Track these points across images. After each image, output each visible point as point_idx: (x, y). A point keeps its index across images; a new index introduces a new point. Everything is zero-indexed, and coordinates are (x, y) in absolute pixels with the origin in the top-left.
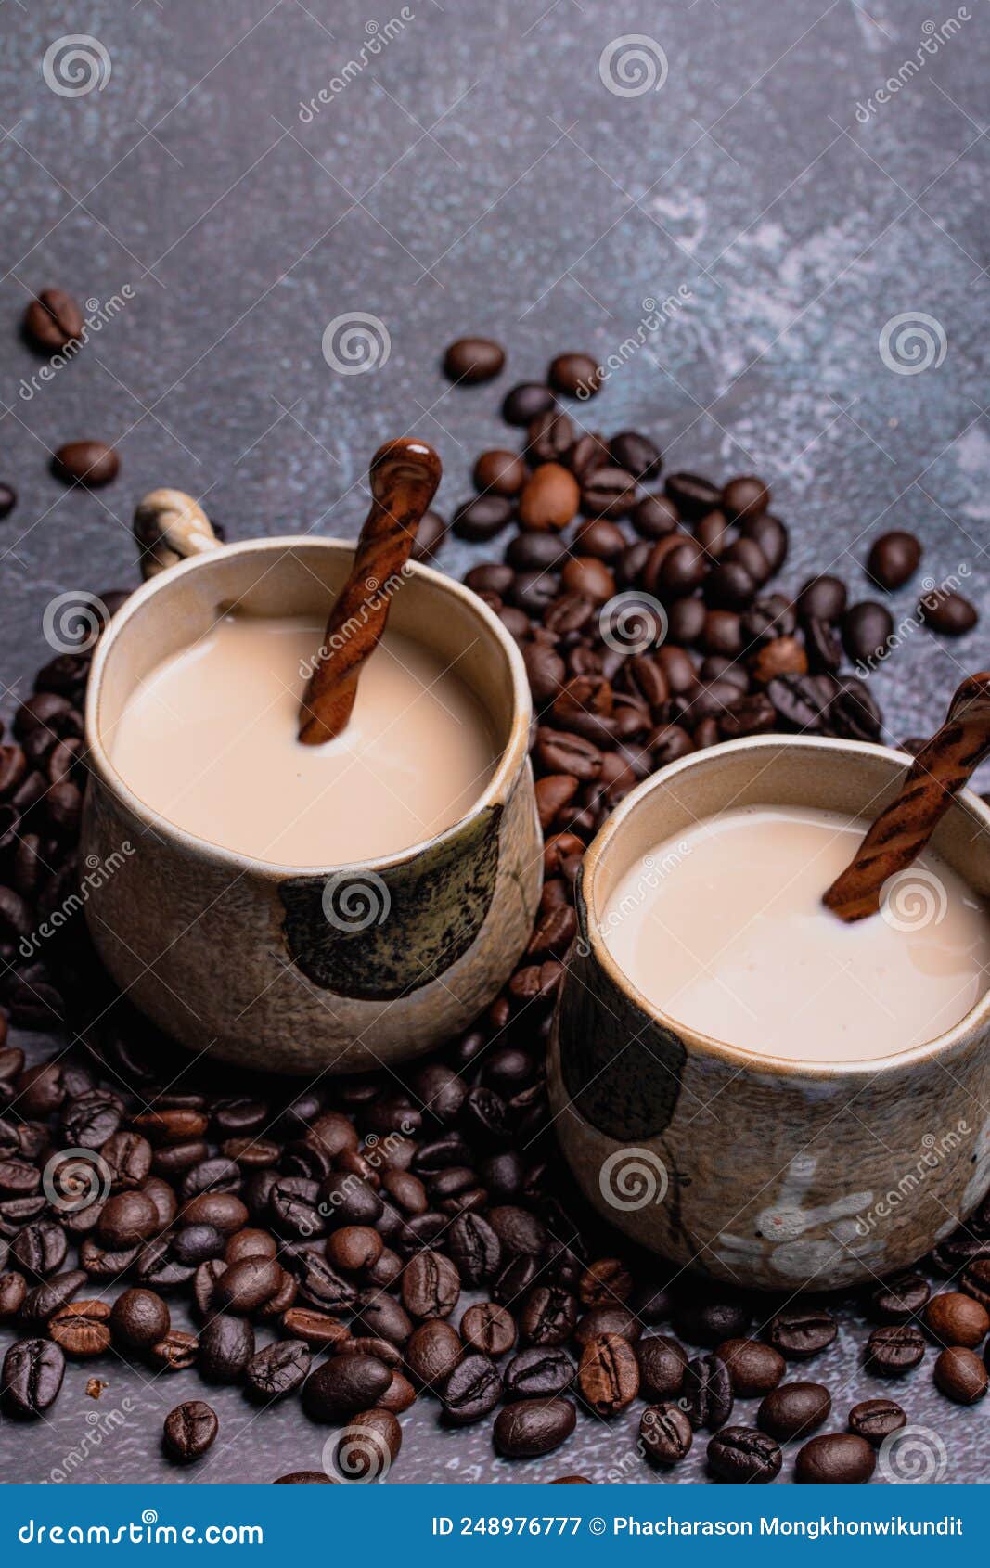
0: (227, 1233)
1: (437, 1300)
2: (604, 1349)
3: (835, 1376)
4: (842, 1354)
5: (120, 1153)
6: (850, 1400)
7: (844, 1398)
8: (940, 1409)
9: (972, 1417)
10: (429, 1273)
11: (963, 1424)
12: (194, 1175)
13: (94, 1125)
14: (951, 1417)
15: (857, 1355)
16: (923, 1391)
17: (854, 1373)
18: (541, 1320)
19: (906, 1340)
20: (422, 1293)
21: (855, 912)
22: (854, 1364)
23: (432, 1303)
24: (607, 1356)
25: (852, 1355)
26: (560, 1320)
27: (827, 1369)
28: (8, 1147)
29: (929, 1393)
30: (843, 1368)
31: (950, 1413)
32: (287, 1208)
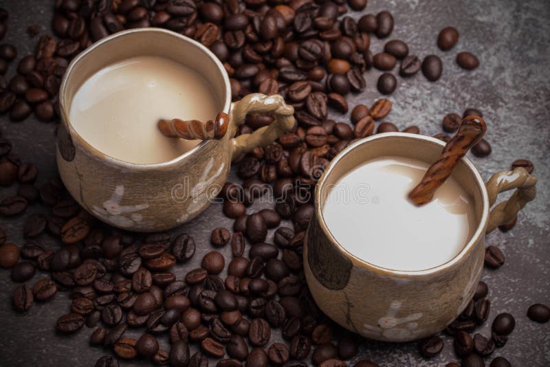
0: (182, 312)
1: (262, 338)
5: (140, 278)
10: (259, 326)
12: (169, 288)
13: (132, 264)
20: (257, 335)
21: (420, 202)
23: (260, 339)
28: (101, 273)
32: (205, 303)
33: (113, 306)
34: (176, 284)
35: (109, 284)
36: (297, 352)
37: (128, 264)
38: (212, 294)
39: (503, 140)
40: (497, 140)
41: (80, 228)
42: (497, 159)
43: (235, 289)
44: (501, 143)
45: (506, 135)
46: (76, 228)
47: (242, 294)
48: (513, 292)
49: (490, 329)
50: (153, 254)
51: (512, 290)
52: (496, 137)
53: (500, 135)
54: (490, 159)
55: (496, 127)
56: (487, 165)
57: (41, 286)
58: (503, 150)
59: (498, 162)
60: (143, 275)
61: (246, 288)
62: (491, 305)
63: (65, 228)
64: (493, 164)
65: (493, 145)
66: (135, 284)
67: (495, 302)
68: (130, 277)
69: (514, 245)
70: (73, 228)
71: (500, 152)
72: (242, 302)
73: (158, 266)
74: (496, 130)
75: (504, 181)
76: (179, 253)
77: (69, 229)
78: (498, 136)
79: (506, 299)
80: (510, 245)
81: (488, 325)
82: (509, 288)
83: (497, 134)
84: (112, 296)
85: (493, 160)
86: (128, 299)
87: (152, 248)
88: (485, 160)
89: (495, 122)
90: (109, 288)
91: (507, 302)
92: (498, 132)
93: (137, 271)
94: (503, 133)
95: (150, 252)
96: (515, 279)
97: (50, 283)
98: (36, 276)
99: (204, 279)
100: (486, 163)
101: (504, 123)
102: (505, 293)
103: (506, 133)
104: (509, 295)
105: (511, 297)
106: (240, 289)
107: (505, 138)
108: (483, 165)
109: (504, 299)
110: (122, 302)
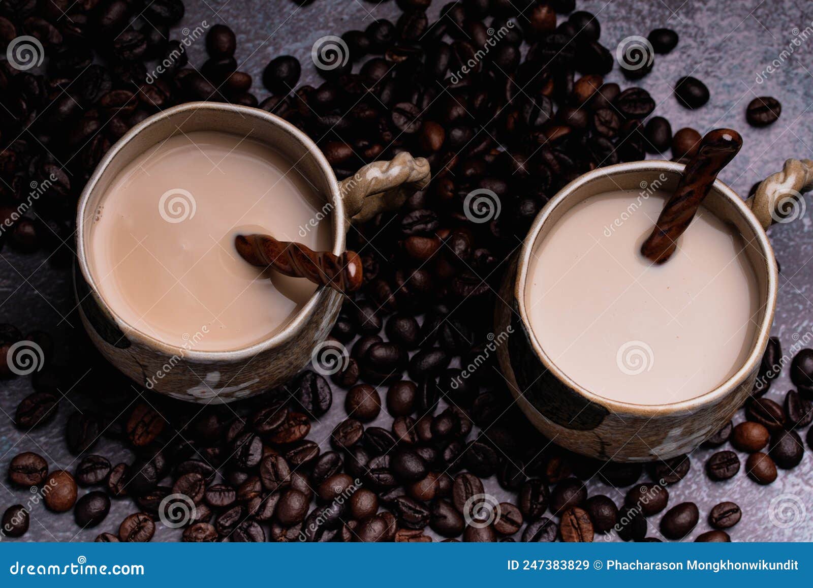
2: (573, 517)
3: (694, 487)
4: (695, 471)
5: (271, 470)
6: (706, 499)
7: (702, 499)
8: (754, 492)
9: (772, 492)
11: (768, 497)
12: (317, 469)
13: (251, 452)
14: (761, 495)
15: (702, 470)
16: (742, 483)
17: (703, 481)
18: (531, 503)
19: (728, 460)
22: (702, 476)
24: (575, 521)
25: (700, 470)
26: (541, 499)
27: (689, 483)
28: (209, 476)
29: (747, 483)
30: (697, 480)
31: (760, 493)
32: (378, 478)
33: (245, 525)
34: (325, 459)
35: (229, 491)
36: (532, 506)
37: (246, 452)
38: (383, 461)
39: (720, 68)
40: (710, 69)
42: (719, 103)
43: (413, 439)
44: (718, 73)
45: (721, 58)
46: (147, 419)
47: (424, 443)
48: (804, 309)
49: (788, 380)
50: (275, 426)
51: (801, 307)
52: (708, 66)
53: (712, 59)
54: (710, 106)
55: (702, 48)
56: (707, 117)
57: (129, 529)
58: (724, 85)
59: (724, 107)
60: (275, 466)
61: (428, 434)
62: (780, 340)
63: (131, 425)
64: (717, 112)
65: (707, 81)
66: (267, 482)
67: (783, 334)
68: (255, 472)
69: (783, 235)
70: (142, 420)
71: (720, 90)
72: (426, 454)
73: (288, 441)
74: (704, 52)
75: (777, 194)
76: (310, 407)
77: (137, 426)
78: (709, 62)
79: (797, 323)
80: (778, 235)
81: (784, 374)
82: (796, 304)
83: (707, 59)
84: (238, 509)
85: (715, 107)
86: (263, 506)
87: (267, 416)
88: (703, 110)
89: (699, 40)
90: (228, 499)
91: (800, 329)
92: (706, 55)
93: (261, 460)
94: (716, 55)
95: (270, 424)
96: (800, 288)
97: (141, 518)
98: (112, 509)
99: (362, 435)
100: (706, 113)
101: (712, 37)
102: (793, 314)
103: (721, 54)
104: (799, 316)
105: (803, 319)
106: (419, 436)
107: (720, 62)
108: (702, 119)
109: (795, 325)
110: (258, 513)
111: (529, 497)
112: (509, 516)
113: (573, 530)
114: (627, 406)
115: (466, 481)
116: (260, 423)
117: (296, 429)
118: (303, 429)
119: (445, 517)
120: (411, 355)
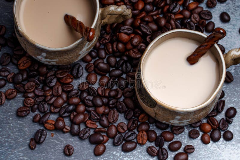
0: (76, 105)
3: (183, 137)
4: (185, 133)
6: (185, 142)
7: (184, 142)
8: (201, 145)
9: (207, 147)
10: (113, 114)
11: (205, 148)
12: (70, 94)
13: (52, 82)
14: (203, 147)
15: (188, 133)
16: (199, 141)
17: (187, 137)
18: (131, 125)
19: (196, 133)
20: (111, 118)
21: (192, 63)
22: (187, 135)
23: (113, 120)
24: (142, 135)
25: (187, 133)
27: (182, 136)
28: (38, 85)
29: (200, 142)
30: (185, 135)
31: (203, 146)
32: (87, 102)
33: (43, 103)
34: (74, 91)
35: (42, 91)
36: (131, 127)
37: (51, 82)
38: (91, 98)
39: (237, 13)
40: (233, 12)
41: (27, 62)
42: (233, 24)
43: (102, 94)
44: (236, 14)
45: (238, 10)
46: (25, 62)
47: (105, 97)
48: (237, 95)
49: (224, 115)
50: (62, 76)
51: (236, 94)
52: (233, 11)
53: (235, 9)
54: (229, 23)
55: (234, 5)
56: (227, 26)
57: (9, 93)
58: (236, 19)
59: (233, 25)
60: (58, 88)
61: (107, 94)
62: (226, 102)
63: (20, 62)
64: (231, 26)
65: (231, 16)
66: (54, 92)
67: (228, 100)
68: (51, 88)
69: (238, 70)
70: (23, 62)
71: (234, 19)
72: (105, 100)
73: (65, 82)
74: (233, 7)
75: (234, 55)
76: (75, 75)
78: (234, 10)
79: (233, 99)
80: (237, 70)
81: (223, 112)
82: (235, 93)
83: (234, 9)
84: (43, 98)
85: (231, 24)
86: (51, 99)
87: (61, 73)
88: (227, 24)
89: (233, 2)
90: (41, 93)
91: (233, 100)
92: (234, 8)
93: (55, 85)
94: (237, 9)
95: (61, 75)
96: (238, 88)
97: (13, 90)
98: (7, 85)
99: (87, 88)
100: (227, 25)
101: (238, 3)
102: (233, 95)
103: (239, 9)
104: (235, 97)
105: (236, 98)
106: (104, 94)
107: (237, 11)
108: (226, 27)
109: (232, 99)
110: (48, 101)
111: (131, 123)
112: (123, 127)
113: (141, 137)
114: (163, 103)
115: (114, 112)
116: (58, 74)
117: (68, 79)
118: (70, 80)
119: (104, 121)
120: (111, 69)
